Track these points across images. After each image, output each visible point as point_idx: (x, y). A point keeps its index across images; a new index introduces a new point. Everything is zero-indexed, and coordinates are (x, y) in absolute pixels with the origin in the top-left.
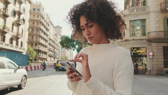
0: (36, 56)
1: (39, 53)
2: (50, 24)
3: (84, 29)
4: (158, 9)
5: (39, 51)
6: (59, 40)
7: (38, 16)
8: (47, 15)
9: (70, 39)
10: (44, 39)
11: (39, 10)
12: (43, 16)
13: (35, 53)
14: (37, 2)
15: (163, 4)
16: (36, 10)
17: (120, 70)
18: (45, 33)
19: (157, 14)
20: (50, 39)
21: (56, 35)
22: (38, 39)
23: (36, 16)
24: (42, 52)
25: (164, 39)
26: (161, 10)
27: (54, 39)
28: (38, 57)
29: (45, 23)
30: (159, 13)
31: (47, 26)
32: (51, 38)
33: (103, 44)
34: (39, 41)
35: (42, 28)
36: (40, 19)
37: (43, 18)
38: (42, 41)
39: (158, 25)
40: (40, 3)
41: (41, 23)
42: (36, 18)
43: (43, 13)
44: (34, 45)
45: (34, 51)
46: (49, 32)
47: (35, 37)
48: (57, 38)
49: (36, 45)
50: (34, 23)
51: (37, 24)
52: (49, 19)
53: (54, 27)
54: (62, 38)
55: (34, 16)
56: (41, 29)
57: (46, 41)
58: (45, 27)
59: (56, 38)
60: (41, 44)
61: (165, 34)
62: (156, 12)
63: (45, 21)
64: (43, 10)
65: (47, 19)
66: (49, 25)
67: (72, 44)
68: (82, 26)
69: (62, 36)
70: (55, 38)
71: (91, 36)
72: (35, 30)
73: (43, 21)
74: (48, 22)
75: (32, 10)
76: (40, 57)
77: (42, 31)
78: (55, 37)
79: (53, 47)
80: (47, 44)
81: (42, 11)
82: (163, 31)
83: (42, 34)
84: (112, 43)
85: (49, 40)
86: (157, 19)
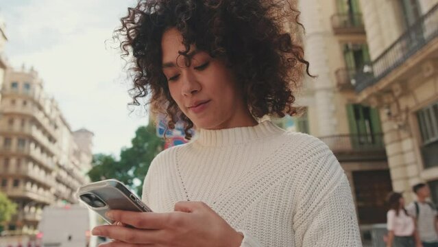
0: (15, 218)
1: (23, 206)
2: (59, 123)
3: (176, 78)
4: (332, 82)
5: (24, 202)
6: (87, 167)
7: (25, 103)
8: (52, 100)
9: (117, 163)
10: (41, 166)
11: (27, 86)
12: (42, 102)
13: (12, 208)
14: (23, 67)
15: (341, 73)
16: (21, 86)
17: (316, 209)
18: (43, 149)
19: (331, 94)
20: (60, 167)
21: (77, 154)
22: (23, 166)
23: (19, 102)
24: (33, 203)
25: (352, 153)
26: (339, 85)
27: (71, 166)
28: (21, 218)
29: (45, 122)
30: (334, 92)
31: (50, 129)
32: (61, 163)
33: (237, 129)
34: (27, 170)
35: (38, 134)
36: (29, 109)
37: (40, 108)
38: (35, 172)
39: (335, 121)
40: (32, 70)
41: (34, 121)
42: (19, 108)
43: (40, 96)
44: (10, 183)
45: (8, 202)
46: (56, 144)
47: (13, 162)
48: (80, 162)
49: (16, 184)
50: (11, 122)
51: (23, 124)
52: (57, 109)
53: (71, 133)
54: (94, 161)
55: (13, 102)
56: (32, 139)
57: (48, 171)
58: (45, 132)
59: (77, 163)
60: (33, 182)
61: (353, 143)
62: (327, 90)
63: (46, 116)
64: (41, 87)
65: (51, 110)
66: (56, 127)
67: (123, 177)
68: (171, 65)
69: (93, 156)
70: (73, 163)
71: (202, 97)
72: (14, 142)
73: (39, 116)
74: (55, 120)
75: (8, 86)
76: (29, 217)
77: (37, 144)
78: (73, 158)
79: (68, 187)
80: (49, 180)
81: (37, 89)
82: (347, 136)
83: (36, 153)
84: (266, 124)
85: (56, 168)
86: (333, 108)
